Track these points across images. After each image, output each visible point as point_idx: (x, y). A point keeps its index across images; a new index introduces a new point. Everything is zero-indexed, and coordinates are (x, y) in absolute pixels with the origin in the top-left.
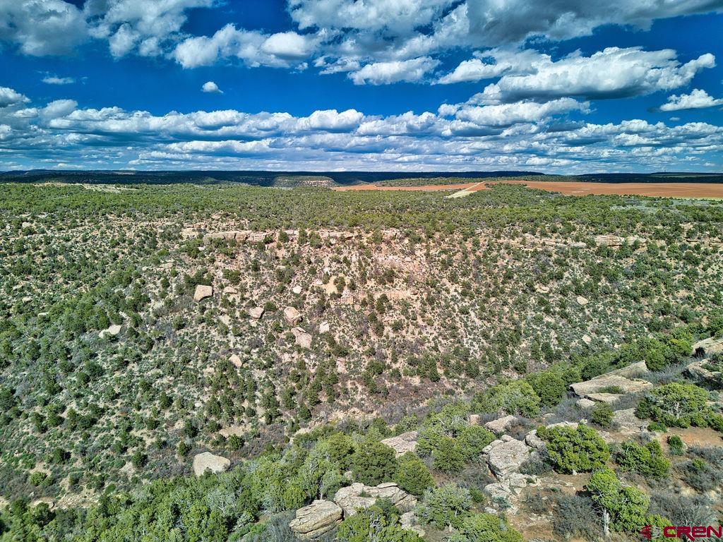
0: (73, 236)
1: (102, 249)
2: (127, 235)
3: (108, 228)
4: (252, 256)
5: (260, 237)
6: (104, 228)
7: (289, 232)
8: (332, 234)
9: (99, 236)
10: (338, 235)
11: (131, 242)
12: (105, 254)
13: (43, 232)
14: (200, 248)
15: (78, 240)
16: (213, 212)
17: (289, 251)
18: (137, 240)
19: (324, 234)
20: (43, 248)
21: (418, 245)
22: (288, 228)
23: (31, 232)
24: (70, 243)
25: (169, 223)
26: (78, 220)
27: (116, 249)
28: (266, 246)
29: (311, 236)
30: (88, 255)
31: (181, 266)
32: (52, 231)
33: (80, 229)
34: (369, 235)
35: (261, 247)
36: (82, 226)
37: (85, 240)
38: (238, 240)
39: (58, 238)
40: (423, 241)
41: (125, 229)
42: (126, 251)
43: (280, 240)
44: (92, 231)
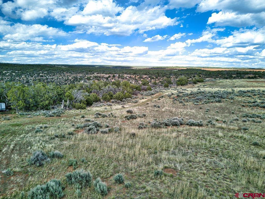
0: (54, 78)
1: (62, 82)
2: (69, 78)
3: (64, 76)
4: (105, 81)
5: (108, 76)
6: (63, 76)
7: (115, 75)
8: (128, 76)
9: (61, 78)
10: (129, 76)
11: (70, 80)
12: (63, 83)
13: (46, 76)
14: (91, 78)
15: (55, 79)
16: (95, 72)
17: (115, 80)
18: (72, 79)
19: (125, 75)
20: (46, 81)
21: (153, 80)
22: (115, 74)
23: (42, 76)
24: (53, 80)
25: (82, 75)
26: (55, 74)
27: (66, 82)
28: (109, 78)
29: (121, 76)
30: (58, 83)
31: (86, 82)
32: (48, 76)
33: (56, 76)
34: (139, 77)
35: (107, 78)
36: (56, 75)
37: (57, 79)
38: (101, 77)
39: (50, 78)
40: (154, 79)
41: (69, 76)
42: (69, 82)
43: (113, 77)
44: (59, 77)
